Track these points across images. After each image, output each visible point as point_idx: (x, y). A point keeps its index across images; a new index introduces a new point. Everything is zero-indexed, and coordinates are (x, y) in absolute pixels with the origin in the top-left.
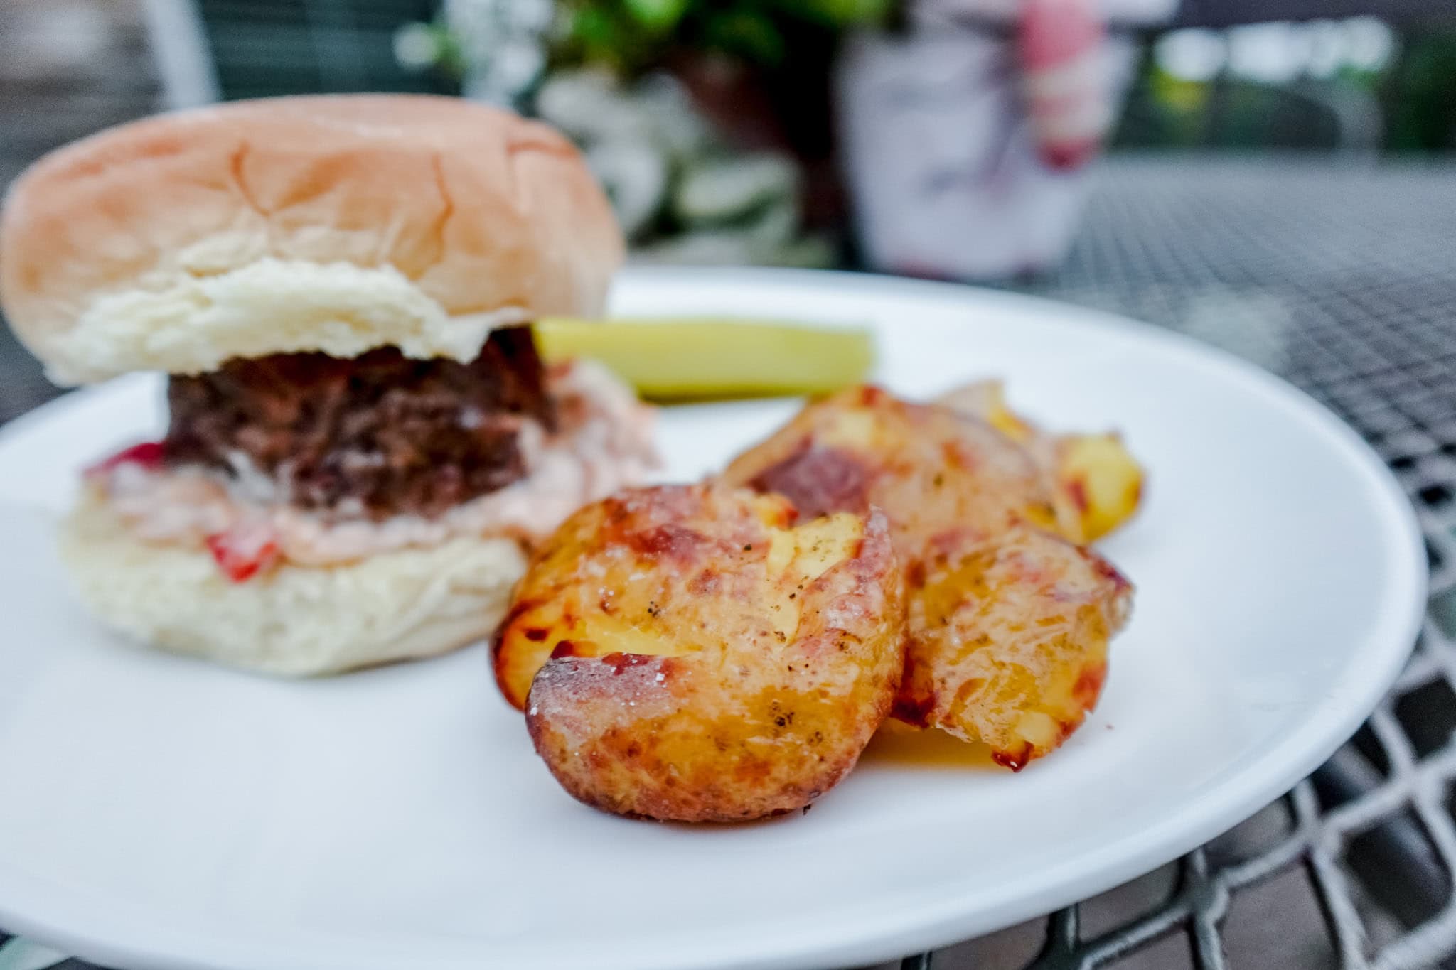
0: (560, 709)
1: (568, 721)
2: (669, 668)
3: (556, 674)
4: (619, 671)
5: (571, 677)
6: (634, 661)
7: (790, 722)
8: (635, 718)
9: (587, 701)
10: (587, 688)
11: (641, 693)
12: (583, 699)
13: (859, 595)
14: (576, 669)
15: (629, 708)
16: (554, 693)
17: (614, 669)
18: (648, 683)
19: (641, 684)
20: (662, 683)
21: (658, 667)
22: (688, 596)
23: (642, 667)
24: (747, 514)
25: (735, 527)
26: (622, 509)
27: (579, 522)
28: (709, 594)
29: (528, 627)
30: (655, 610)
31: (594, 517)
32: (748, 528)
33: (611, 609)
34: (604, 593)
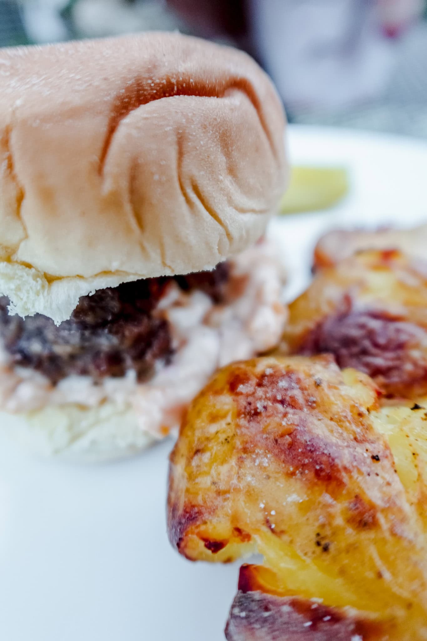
2: (362, 628)
3: (251, 613)
4: (314, 627)
5: (265, 620)
6: (327, 618)
14: (267, 609)
22: (350, 530)
23: (336, 626)
24: (360, 415)
25: (354, 427)
26: (252, 407)
27: (214, 411)
28: (370, 529)
29: (205, 536)
30: (323, 543)
31: (226, 407)
32: (364, 428)
33: (278, 530)
34: (265, 509)
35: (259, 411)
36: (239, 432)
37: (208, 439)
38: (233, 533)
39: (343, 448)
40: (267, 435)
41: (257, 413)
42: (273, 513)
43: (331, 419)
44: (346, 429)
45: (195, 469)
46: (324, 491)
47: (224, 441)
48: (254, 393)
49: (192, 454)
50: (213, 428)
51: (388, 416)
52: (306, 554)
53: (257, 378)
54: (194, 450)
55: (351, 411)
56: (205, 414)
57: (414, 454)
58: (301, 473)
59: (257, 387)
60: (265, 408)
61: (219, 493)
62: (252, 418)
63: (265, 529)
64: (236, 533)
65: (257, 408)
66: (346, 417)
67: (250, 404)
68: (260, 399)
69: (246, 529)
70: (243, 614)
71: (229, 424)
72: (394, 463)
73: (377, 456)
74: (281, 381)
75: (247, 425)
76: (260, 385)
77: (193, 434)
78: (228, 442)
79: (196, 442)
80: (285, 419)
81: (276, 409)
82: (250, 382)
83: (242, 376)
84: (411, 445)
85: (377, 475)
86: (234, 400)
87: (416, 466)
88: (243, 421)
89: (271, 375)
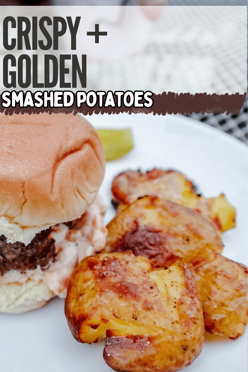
0: (118, 354)
1: (122, 357)
2: (150, 339)
3: (113, 343)
4: (135, 342)
5: (118, 344)
6: (139, 338)
7: (187, 349)
8: (144, 355)
9: (127, 351)
10: (126, 347)
11: (145, 348)
12: (125, 350)
13: (194, 304)
14: (118, 341)
15: (142, 353)
16: (114, 349)
17: (133, 341)
18: (146, 345)
19: (144, 345)
20: (150, 344)
21: (147, 339)
22: (144, 311)
23: (142, 340)
24: (145, 273)
25: (143, 278)
26: (101, 274)
27: (85, 278)
28: (151, 310)
29: (90, 324)
30: (135, 317)
31: (90, 276)
32: (147, 278)
33: (118, 316)
34: (113, 310)
35: (105, 275)
36: (97, 285)
37: (84, 289)
38: (101, 321)
39: (139, 285)
40: (110, 284)
41: (103, 277)
42: (116, 311)
43: (134, 276)
44: (140, 278)
45: (81, 302)
46: (134, 300)
47: (91, 289)
48: (101, 269)
49: (78, 296)
50: (85, 285)
51: (156, 274)
52: (129, 322)
53: (101, 262)
54: (79, 294)
55: (142, 272)
56: (80, 280)
57: (165, 285)
58: (125, 296)
59: (102, 266)
60: (107, 274)
61: (93, 308)
62: (102, 279)
63: (114, 317)
64: (102, 321)
65: (104, 274)
66: (139, 274)
67: (100, 273)
68: (105, 271)
69: (106, 318)
70: (110, 344)
71: (93, 282)
72: (158, 289)
73: (152, 287)
74: (112, 262)
75: (101, 281)
76: (103, 265)
77: (77, 289)
78: (94, 289)
79: (79, 291)
80: (116, 277)
81: (112, 274)
82: (99, 264)
83: (94, 262)
84: (164, 282)
85: (152, 293)
86: (93, 273)
87: (166, 289)
88: (99, 280)
89: (107, 261)
